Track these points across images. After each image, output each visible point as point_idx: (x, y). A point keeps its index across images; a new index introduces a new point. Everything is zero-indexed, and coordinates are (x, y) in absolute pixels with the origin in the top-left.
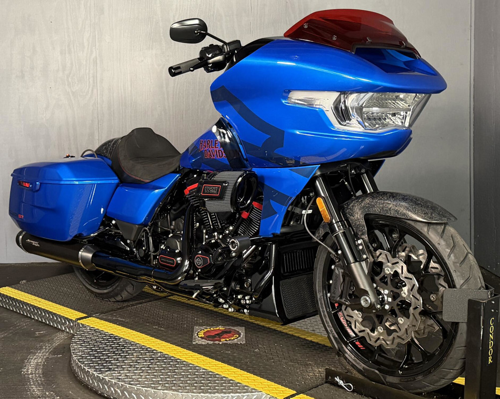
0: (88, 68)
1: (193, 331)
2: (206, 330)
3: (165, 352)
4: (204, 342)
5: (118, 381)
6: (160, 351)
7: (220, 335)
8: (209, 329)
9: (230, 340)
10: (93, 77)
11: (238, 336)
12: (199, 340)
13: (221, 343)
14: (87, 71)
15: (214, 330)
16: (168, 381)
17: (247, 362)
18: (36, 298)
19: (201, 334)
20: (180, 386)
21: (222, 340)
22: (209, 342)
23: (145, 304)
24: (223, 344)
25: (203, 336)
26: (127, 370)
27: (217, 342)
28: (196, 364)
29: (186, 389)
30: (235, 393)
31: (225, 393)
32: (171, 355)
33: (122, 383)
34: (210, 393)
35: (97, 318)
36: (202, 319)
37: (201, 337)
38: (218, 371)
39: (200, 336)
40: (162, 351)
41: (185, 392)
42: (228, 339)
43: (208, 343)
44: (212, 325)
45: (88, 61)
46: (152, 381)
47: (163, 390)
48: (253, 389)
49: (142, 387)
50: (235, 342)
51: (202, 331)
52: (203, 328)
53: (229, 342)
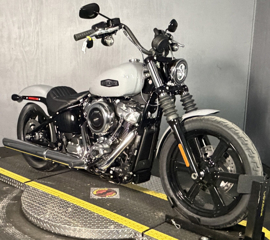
0: (34, 37)
1: (90, 191)
2: (97, 190)
4: (97, 197)
5: (48, 220)
6: (71, 202)
7: (105, 193)
9: (111, 196)
11: (115, 194)
13: (106, 198)
14: (33, 39)
15: (102, 190)
16: (77, 221)
20: (83, 224)
21: (106, 196)
22: (99, 197)
25: (96, 194)
26: (54, 214)
27: (104, 197)
28: (93, 211)
29: (87, 226)
32: (78, 205)
33: (51, 222)
35: (37, 182)
36: (95, 183)
38: (105, 215)
39: (94, 194)
40: (73, 203)
41: (86, 228)
42: (110, 196)
44: (101, 187)
46: (68, 221)
48: (125, 226)
49: (62, 224)
50: (114, 197)
51: (96, 191)
52: (96, 189)
53: (111, 197)
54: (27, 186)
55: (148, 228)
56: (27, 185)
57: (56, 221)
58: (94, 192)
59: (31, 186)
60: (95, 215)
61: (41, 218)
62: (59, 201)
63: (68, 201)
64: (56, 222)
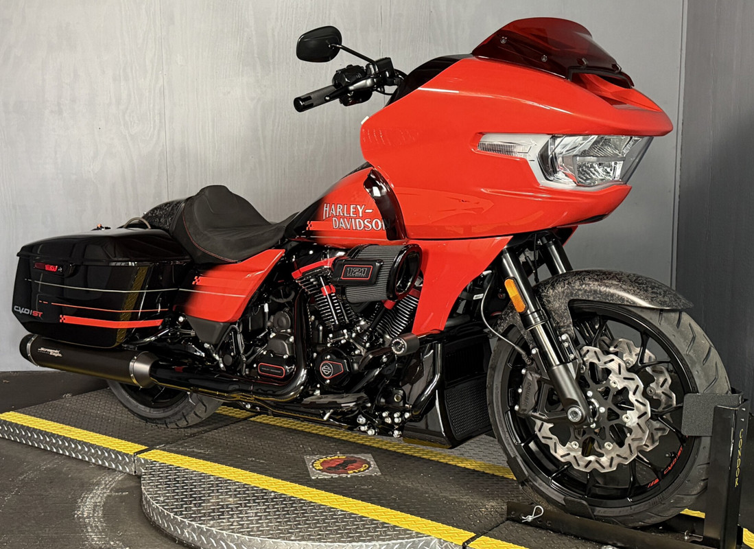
0: (152, 101)
1: (304, 462)
2: (322, 460)
3: (281, 492)
4: (327, 476)
5: (232, 532)
6: (271, 490)
7: (344, 465)
8: (325, 459)
9: (359, 472)
10: (160, 114)
11: (367, 466)
12: (319, 474)
13: (349, 476)
14: (152, 105)
15: (332, 460)
16: (301, 528)
17: (395, 499)
18: (62, 425)
19: (318, 466)
20: (320, 535)
21: (349, 472)
22: (332, 475)
23: (222, 429)
24: (352, 477)
25: (322, 468)
26: (239, 517)
27: (344, 475)
28: (329, 505)
29: (330, 538)
30: (397, 540)
31: (383, 540)
32: (290, 494)
33: (239, 535)
34: (364, 541)
35: (164, 450)
36: (309, 446)
37: (319, 470)
38: (362, 512)
39: (317, 468)
40: (275, 490)
41: (329, 542)
42: (356, 471)
43: (332, 477)
44: (327, 454)
45: (153, 92)
46: (279, 530)
47: (299, 540)
48: (417, 533)
49: (268, 538)
50: (367, 473)
51: (318, 462)
52: (316, 458)
53: (359, 474)
54: (143, 462)
55: (473, 535)
56: (144, 459)
57: (252, 531)
58: (316, 466)
59: (153, 460)
60: (339, 513)
61: (212, 529)
62: (239, 488)
63: (261, 487)
64: (252, 533)
